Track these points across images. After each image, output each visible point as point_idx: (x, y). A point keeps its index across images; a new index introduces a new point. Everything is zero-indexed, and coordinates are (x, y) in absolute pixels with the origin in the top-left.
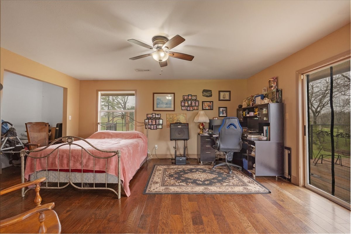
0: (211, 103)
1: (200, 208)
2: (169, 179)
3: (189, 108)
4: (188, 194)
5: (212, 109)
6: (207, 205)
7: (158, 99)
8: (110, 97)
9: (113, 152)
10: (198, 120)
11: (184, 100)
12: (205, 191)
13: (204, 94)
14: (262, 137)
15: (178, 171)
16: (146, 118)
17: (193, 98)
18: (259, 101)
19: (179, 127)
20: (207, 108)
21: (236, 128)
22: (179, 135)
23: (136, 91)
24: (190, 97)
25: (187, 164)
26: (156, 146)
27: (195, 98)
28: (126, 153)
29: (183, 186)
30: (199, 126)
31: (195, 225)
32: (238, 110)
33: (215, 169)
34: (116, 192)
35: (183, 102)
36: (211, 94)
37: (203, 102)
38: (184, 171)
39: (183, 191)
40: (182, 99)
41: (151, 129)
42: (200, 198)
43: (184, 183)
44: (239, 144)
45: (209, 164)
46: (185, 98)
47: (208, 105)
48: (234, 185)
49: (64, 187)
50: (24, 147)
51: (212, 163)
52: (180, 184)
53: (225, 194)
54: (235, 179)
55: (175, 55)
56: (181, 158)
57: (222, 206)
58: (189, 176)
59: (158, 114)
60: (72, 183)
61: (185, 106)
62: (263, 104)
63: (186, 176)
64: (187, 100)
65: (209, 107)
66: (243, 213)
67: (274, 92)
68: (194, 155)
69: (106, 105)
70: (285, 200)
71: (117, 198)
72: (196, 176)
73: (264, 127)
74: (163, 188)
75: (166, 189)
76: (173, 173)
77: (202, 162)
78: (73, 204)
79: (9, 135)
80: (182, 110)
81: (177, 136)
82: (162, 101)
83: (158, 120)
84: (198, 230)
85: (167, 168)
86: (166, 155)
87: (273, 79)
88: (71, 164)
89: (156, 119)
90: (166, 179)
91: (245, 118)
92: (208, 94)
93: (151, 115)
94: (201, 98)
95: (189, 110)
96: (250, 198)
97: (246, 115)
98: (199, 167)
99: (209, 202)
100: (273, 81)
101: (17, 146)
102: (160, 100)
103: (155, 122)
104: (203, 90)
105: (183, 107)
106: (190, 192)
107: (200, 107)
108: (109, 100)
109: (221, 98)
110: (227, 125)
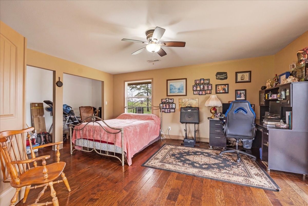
0: (226, 86)
1: (182, 187)
2: (170, 157)
3: (201, 92)
4: (179, 173)
5: (228, 93)
6: (191, 186)
7: (171, 85)
8: (149, 85)
9: (118, 129)
10: (209, 104)
11: (196, 85)
12: (197, 174)
13: (218, 77)
14: (279, 124)
15: (183, 152)
16: (161, 103)
17: (206, 82)
18: (284, 80)
19: (189, 111)
20: (221, 91)
21: (247, 113)
22: (189, 119)
23: (152, 79)
24: (202, 82)
25: (195, 147)
26: (170, 128)
27: (208, 82)
28: (131, 131)
29: (179, 165)
30: (211, 110)
31: (168, 200)
32: (260, 92)
33: (223, 155)
34: (120, 160)
35: (195, 87)
36: (226, 76)
37: (216, 85)
38: (188, 153)
39: (176, 170)
40: (194, 84)
41: (165, 113)
42: (188, 179)
43: (182, 163)
44: (251, 131)
45: (220, 149)
46: (198, 83)
47: (222, 88)
48: (234, 174)
49: (91, 151)
50: (79, 123)
51: (223, 149)
52: (177, 163)
53: (217, 181)
54: (240, 169)
55: (167, 44)
56: (189, 141)
57: (206, 191)
58: (191, 158)
59: (171, 99)
60: (95, 149)
61: (197, 90)
62: (285, 84)
63: (188, 157)
64: (199, 84)
65: (223, 90)
66: (226, 202)
67: (303, 67)
68: (207, 139)
69: (146, 92)
70: (295, 204)
71: (122, 165)
72: (197, 159)
73: (286, 112)
74: (160, 164)
75: (162, 165)
76: (176, 153)
77: (211, 147)
78: (94, 164)
79: (70, 114)
80: (194, 94)
81: (188, 120)
82: (175, 87)
83: (171, 104)
84: (168, 204)
85: (174, 148)
86: (179, 136)
87: (303, 50)
88: (95, 136)
89: (169, 103)
90: (167, 157)
91: (267, 101)
92: (223, 76)
93: (165, 100)
94: (214, 81)
95: (201, 94)
96: (245, 190)
97: (268, 97)
98: (206, 151)
99: (195, 184)
100: (302, 53)
101: (75, 121)
102: (173, 86)
103: (168, 106)
104: (217, 72)
105: (195, 92)
106: (181, 172)
107: (214, 91)
108: (148, 87)
109: (239, 80)
110: (235, 110)
